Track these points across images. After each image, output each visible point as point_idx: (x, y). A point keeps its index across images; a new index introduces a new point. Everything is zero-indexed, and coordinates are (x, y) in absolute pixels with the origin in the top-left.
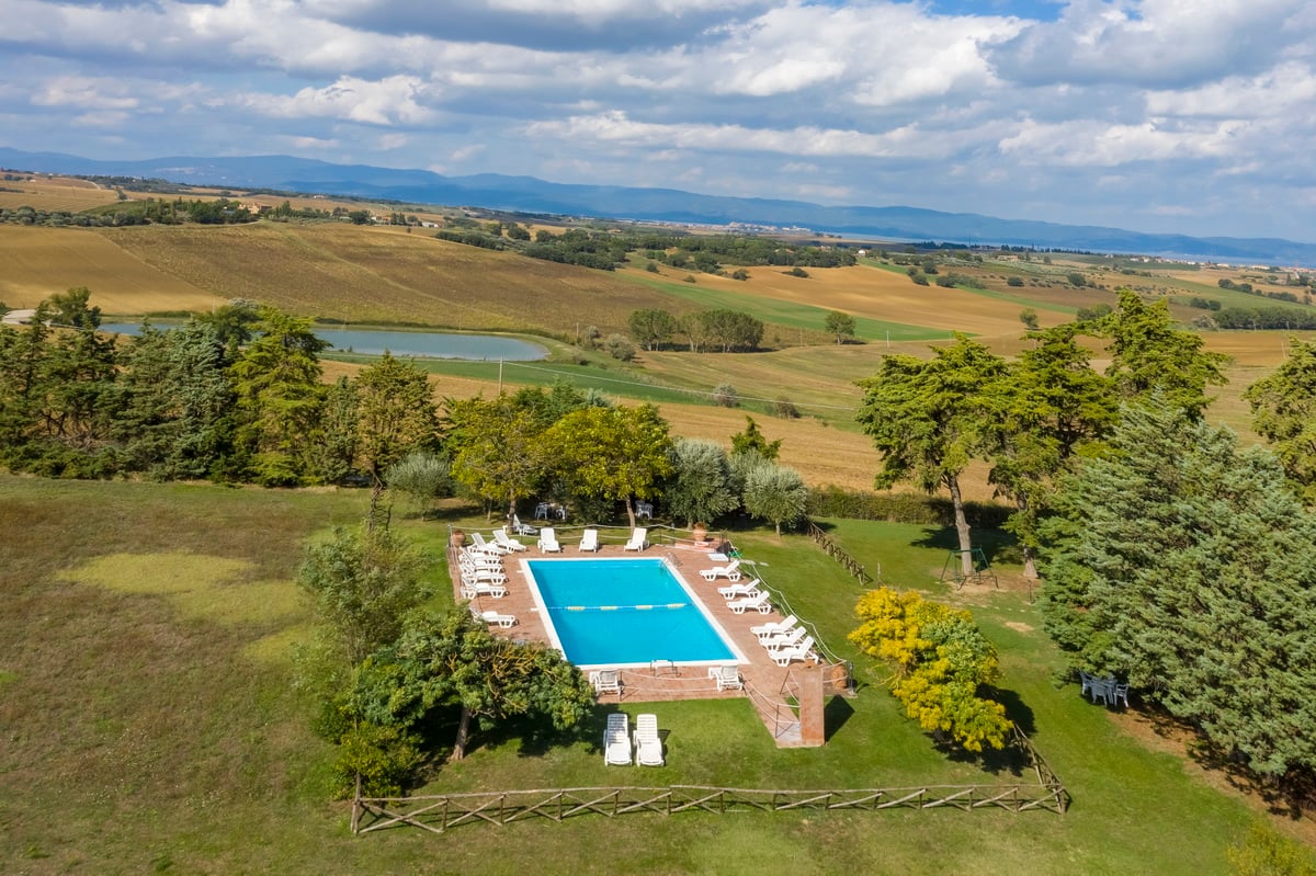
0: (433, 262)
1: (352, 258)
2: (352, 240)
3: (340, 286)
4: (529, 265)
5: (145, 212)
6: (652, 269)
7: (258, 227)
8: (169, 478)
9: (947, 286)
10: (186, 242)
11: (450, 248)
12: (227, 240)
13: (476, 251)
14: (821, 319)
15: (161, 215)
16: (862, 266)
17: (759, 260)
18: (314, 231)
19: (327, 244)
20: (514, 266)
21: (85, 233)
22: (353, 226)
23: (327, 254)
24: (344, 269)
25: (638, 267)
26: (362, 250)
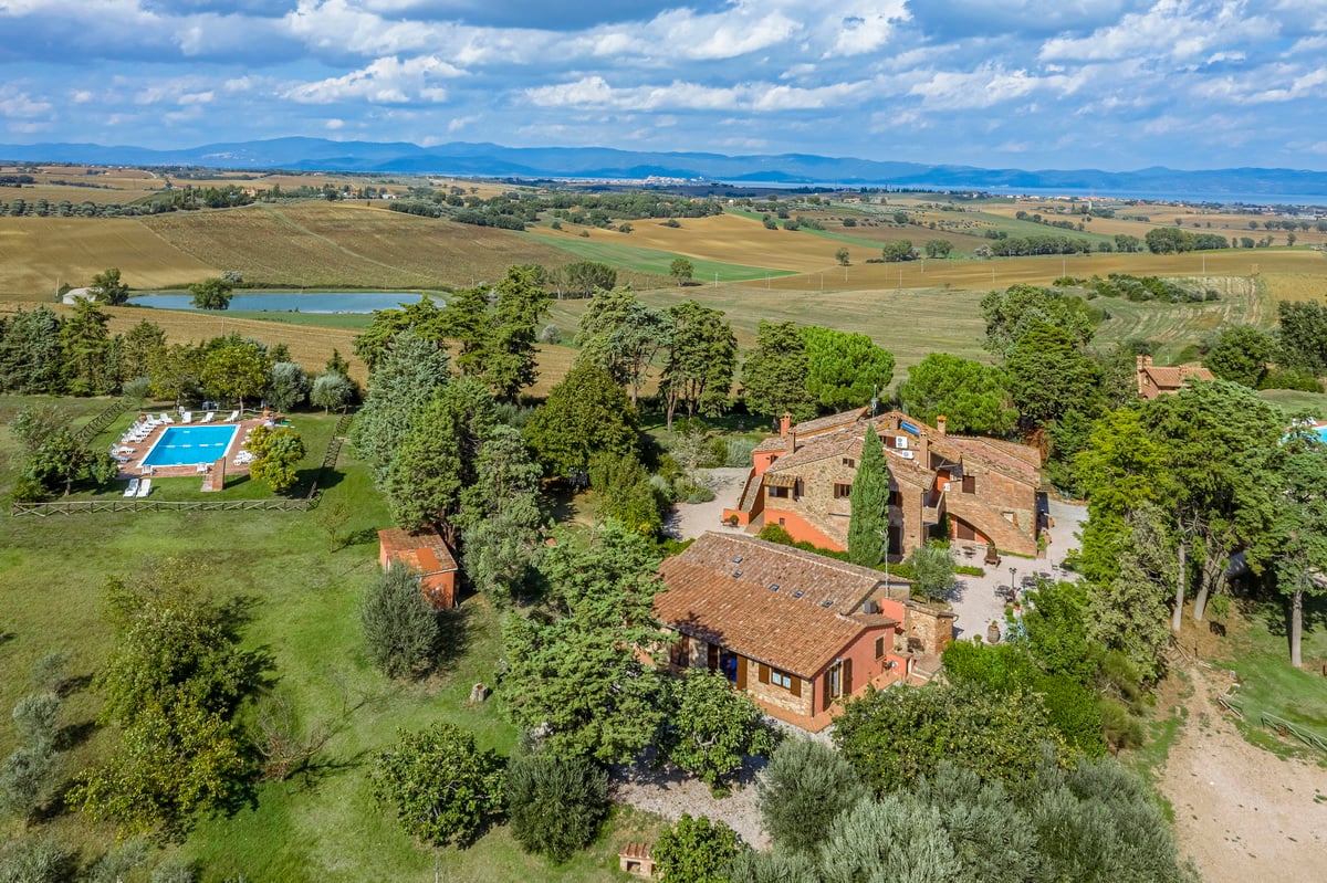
0: (380, 231)
1: (319, 231)
2: (321, 216)
3: (307, 255)
4: (454, 229)
5: (173, 201)
6: (556, 226)
7: (254, 208)
8: (29, 393)
9: (793, 229)
10: (201, 224)
11: (395, 217)
12: (231, 220)
13: (415, 219)
14: (667, 264)
15: (184, 202)
16: (727, 214)
17: (643, 214)
18: (293, 209)
19: (303, 219)
20: (441, 231)
21: (130, 221)
22: (327, 204)
23: (302, 228)
24: (314, 241)
25: (546, 225)
26: (328, 224)
